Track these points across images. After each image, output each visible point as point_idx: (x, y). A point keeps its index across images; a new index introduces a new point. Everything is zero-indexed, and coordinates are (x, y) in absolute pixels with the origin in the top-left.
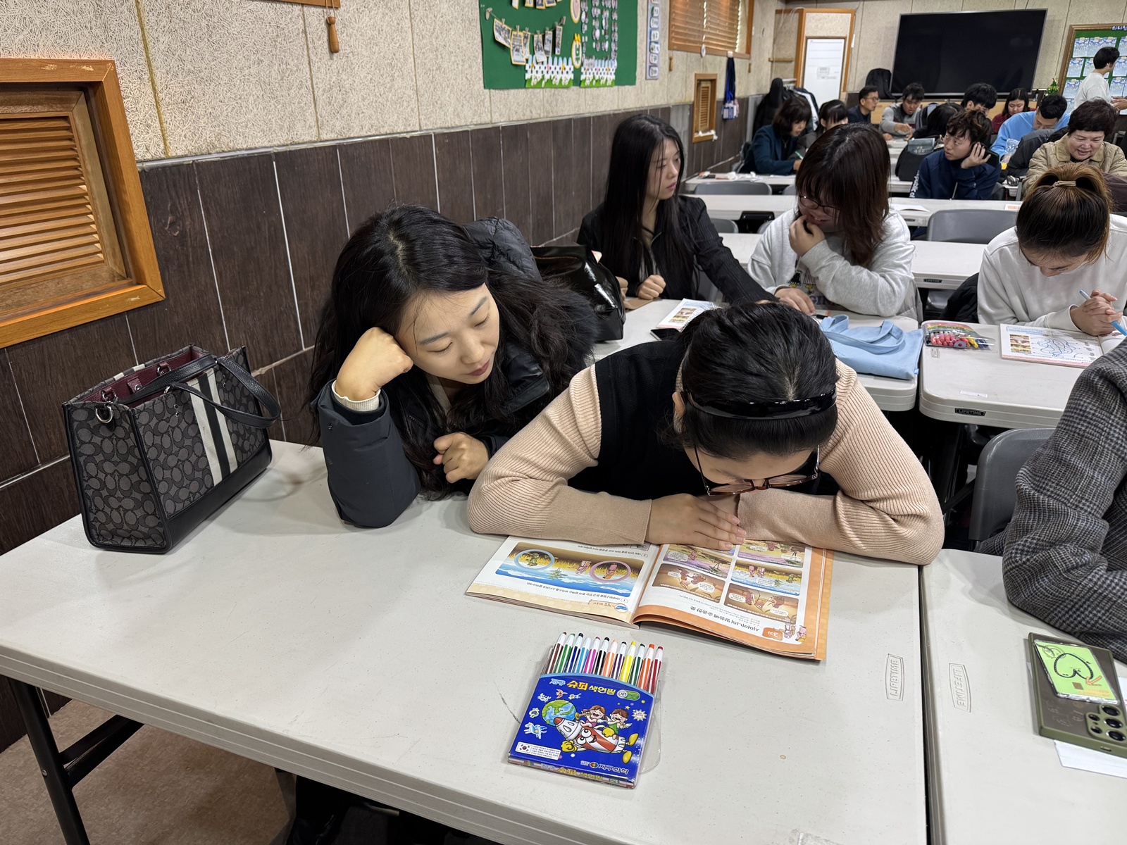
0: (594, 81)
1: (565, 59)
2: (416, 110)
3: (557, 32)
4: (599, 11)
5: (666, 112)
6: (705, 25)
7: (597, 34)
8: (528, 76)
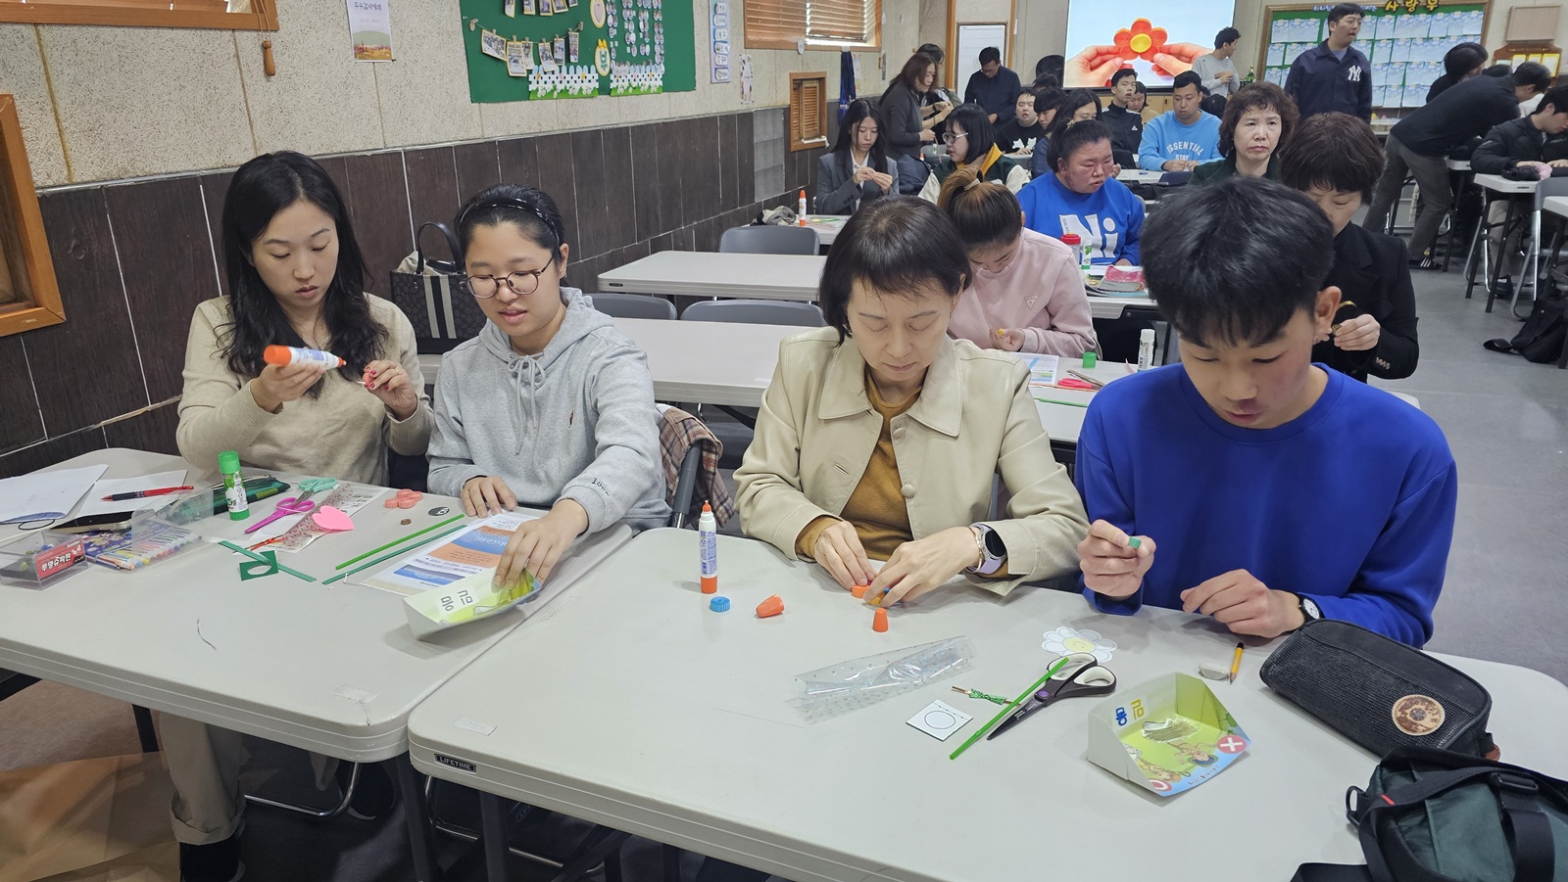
0: (631, 89)
1: (586, 67)
2: (379, 127)
3: (571, 39)
4: (634, 13)
5: (746, 119)
6: (808, 17)
7: (632, 37)
8: (532, 87)
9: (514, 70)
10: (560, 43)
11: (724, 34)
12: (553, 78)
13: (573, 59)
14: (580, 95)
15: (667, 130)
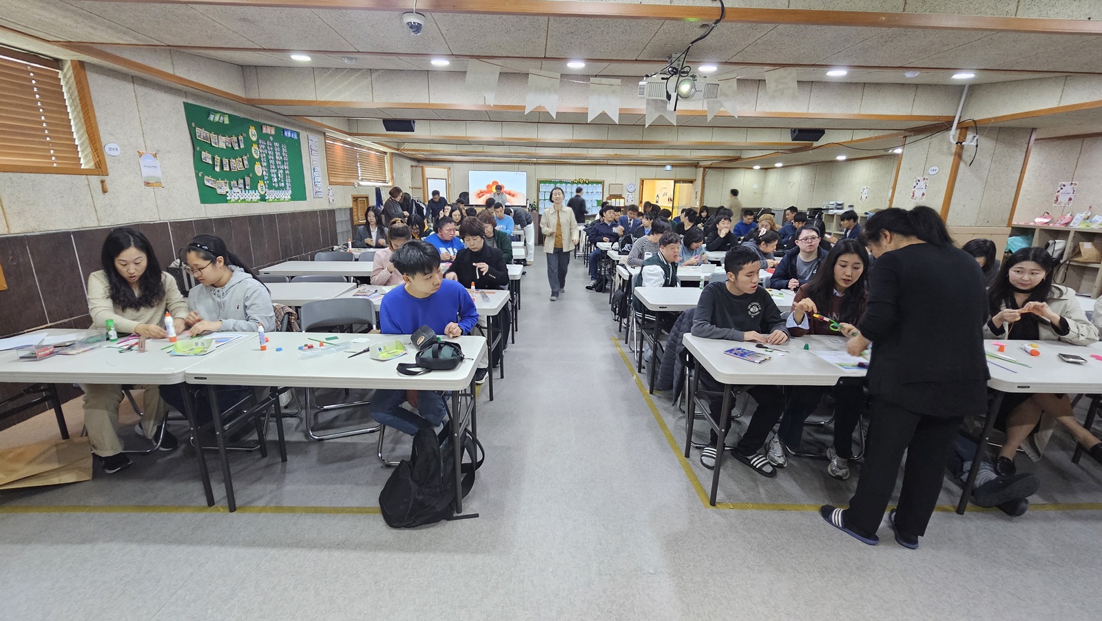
0: (275, 200)
1: (254, 191)
2: (157, 212)
3: (246, 180)
4: (276, 171)
5: (332, 212)
6: (360, 173)
7: (276, 180)
8: (228, 198)
9: (219, 191)
10: (241, 181)
11: (319, 179)
12: (238, 194)
13: (247, 187)
14: (251, 201)
15: (293, 216)
